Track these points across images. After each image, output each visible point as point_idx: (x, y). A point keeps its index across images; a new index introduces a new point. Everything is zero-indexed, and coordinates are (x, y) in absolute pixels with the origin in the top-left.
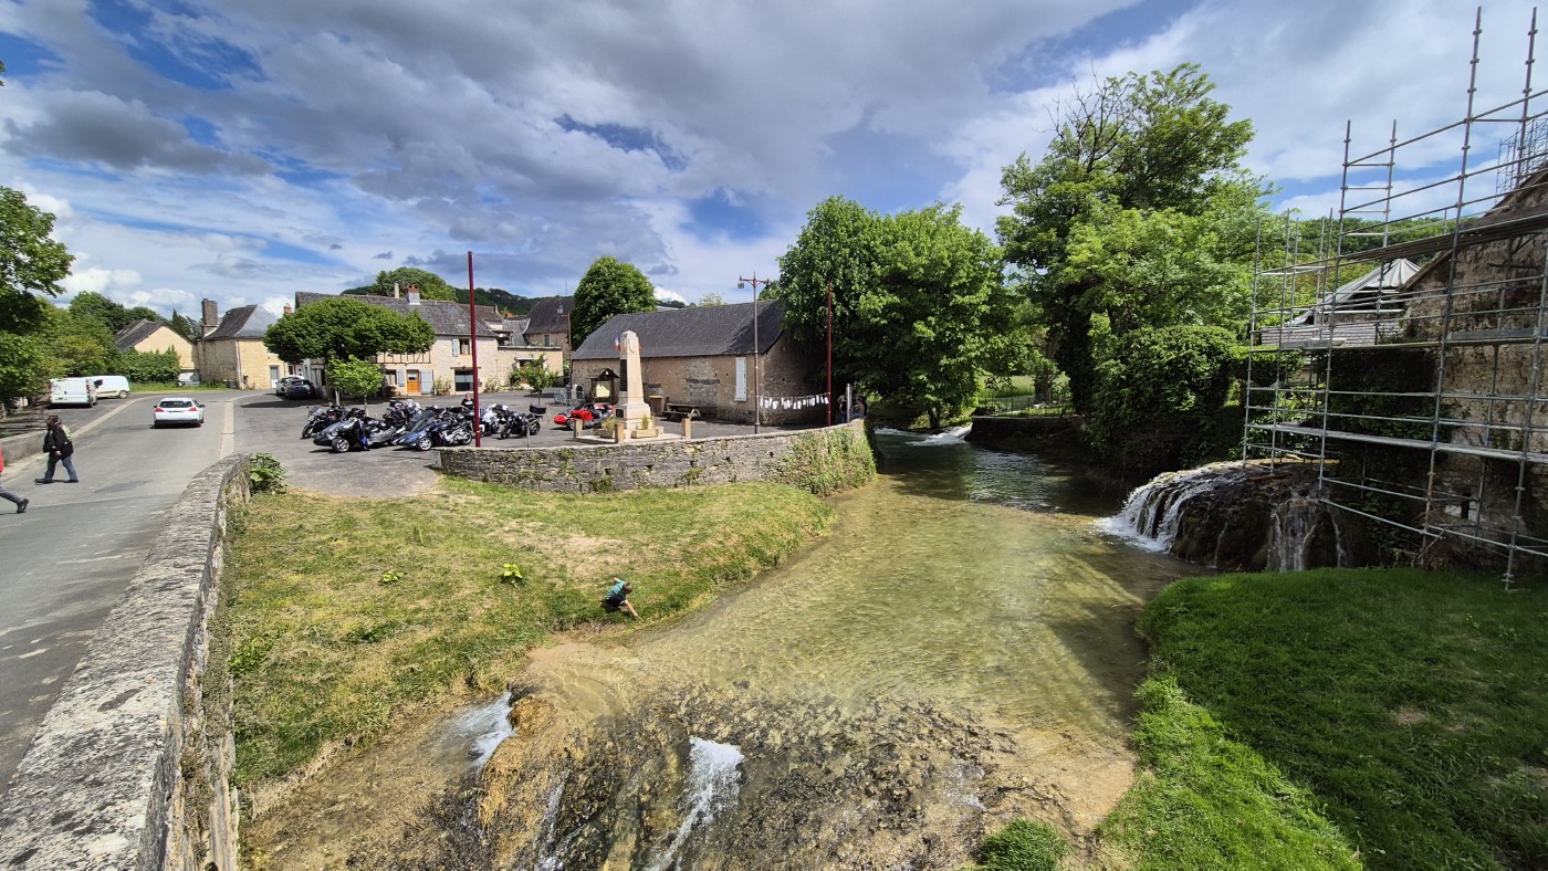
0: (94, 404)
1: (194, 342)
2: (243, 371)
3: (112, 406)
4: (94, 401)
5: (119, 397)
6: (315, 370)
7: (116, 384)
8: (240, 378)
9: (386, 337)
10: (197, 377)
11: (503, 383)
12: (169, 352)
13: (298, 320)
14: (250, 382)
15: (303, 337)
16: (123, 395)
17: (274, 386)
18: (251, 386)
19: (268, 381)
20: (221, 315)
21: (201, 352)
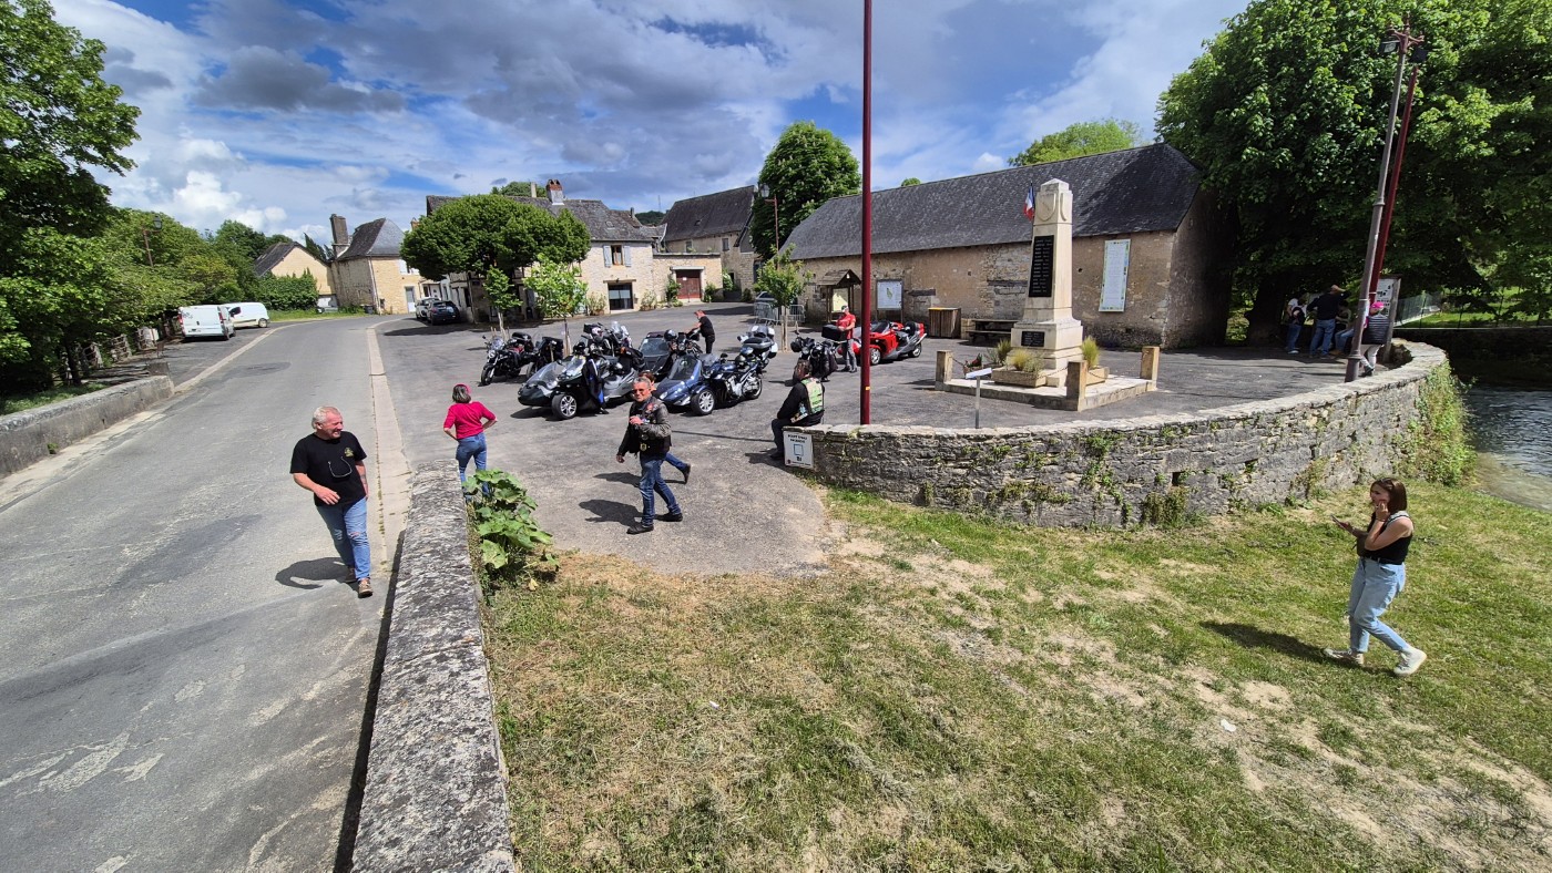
0: (232, 336)
1: (328, 264)
2: (379, 294)
3: (249, 337)
4: (231, 331)
5: (259, 327)
6: (457, 289)
7: (254, 311)
8: (377, 303)
9: (539, 241)
10: (335, 302)
11: (659, 298)
12: (305, 276)
13: (438, 224)
14: (387, 305)
15: (446, 246)
16: (264, 325)
17: (413, 309)
18: (388, 310)
19: (405, 304)
20: (351, 232)
21: (336, 275)
